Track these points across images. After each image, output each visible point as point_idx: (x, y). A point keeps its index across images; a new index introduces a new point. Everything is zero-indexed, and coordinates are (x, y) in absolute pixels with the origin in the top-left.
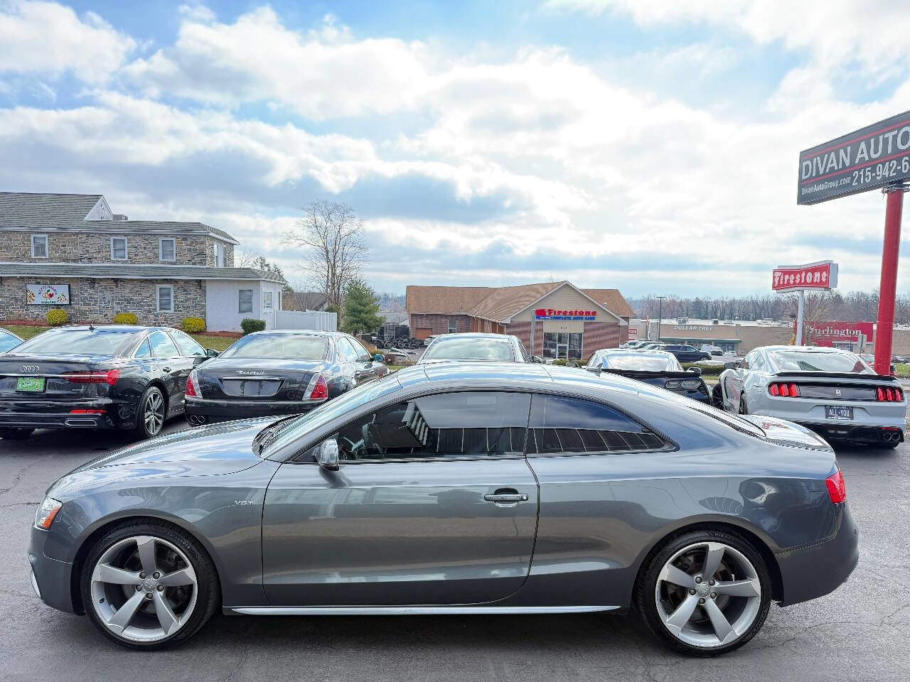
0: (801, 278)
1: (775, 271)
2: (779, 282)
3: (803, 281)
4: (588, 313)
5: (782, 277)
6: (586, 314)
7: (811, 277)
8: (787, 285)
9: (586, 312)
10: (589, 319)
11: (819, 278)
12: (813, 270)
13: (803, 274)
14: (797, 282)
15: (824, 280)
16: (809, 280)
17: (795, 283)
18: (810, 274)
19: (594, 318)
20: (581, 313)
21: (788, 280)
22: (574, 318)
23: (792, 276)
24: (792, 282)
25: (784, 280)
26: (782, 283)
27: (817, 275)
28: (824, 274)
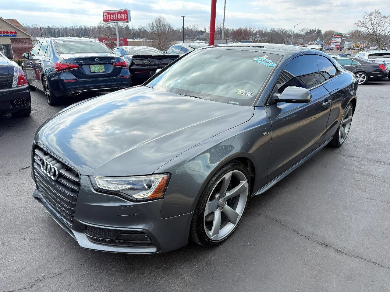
0: (116, 16)
1: (103, 13)
2: (106, 18)
3: (117, 18)
4: (11, 33)
5: (107, 16)
6: (10, 34)
7: (120, 16)
8: (110, 20)
9: (10, 32)
10: (12, 36)
11: (123, 17)
12: (121, 13)
13: (117, 15)
14: (114, 18)
15: (126, 18)
16: (119, 18)
17: (113, 19)
18: (119, 15)
19: (15, 36)
20: (7, 32)
21: (110, 17)
22: (4, 36)
23: (112, 15)
24: (112, 18)
25: (108, 18)
26: (107, 18)
27: (123, 15)
28: (126, 15)
